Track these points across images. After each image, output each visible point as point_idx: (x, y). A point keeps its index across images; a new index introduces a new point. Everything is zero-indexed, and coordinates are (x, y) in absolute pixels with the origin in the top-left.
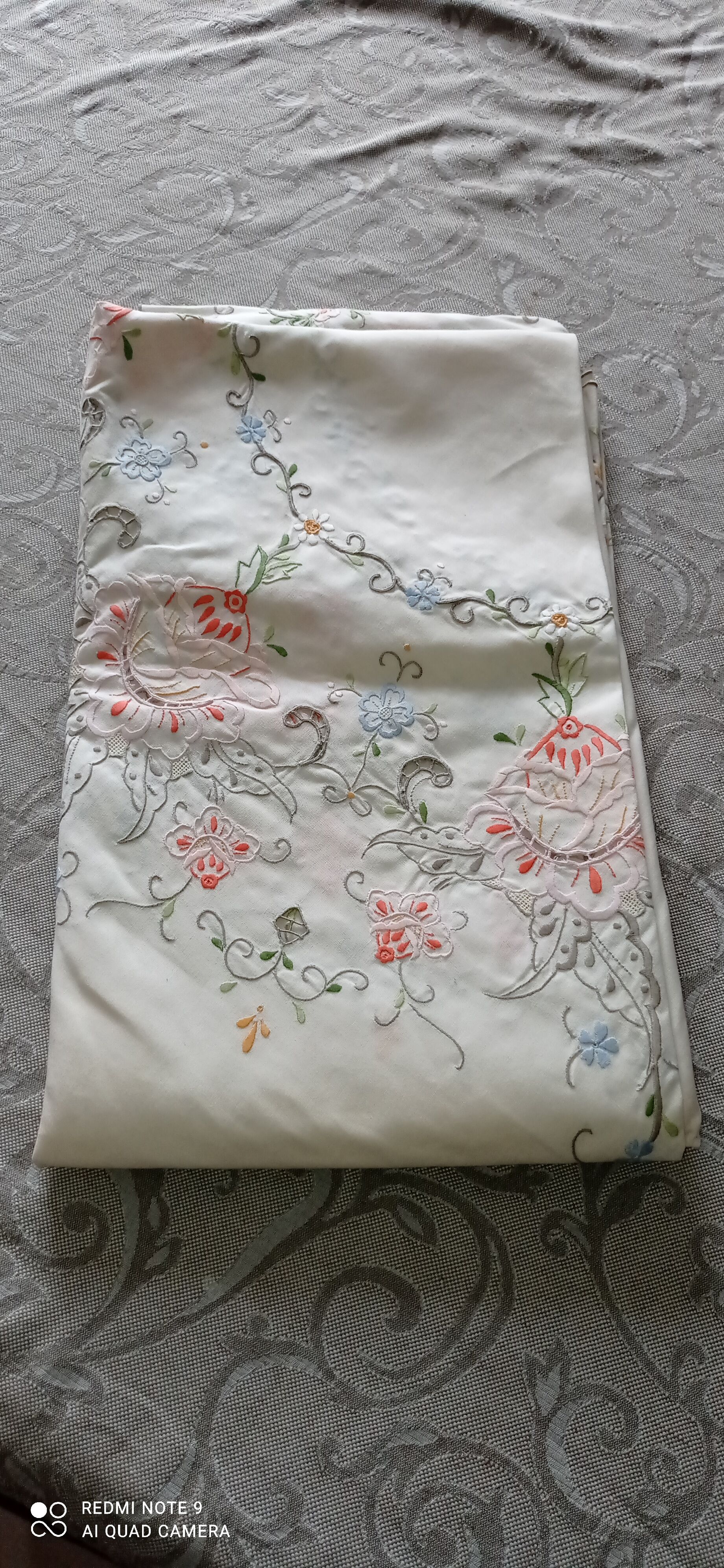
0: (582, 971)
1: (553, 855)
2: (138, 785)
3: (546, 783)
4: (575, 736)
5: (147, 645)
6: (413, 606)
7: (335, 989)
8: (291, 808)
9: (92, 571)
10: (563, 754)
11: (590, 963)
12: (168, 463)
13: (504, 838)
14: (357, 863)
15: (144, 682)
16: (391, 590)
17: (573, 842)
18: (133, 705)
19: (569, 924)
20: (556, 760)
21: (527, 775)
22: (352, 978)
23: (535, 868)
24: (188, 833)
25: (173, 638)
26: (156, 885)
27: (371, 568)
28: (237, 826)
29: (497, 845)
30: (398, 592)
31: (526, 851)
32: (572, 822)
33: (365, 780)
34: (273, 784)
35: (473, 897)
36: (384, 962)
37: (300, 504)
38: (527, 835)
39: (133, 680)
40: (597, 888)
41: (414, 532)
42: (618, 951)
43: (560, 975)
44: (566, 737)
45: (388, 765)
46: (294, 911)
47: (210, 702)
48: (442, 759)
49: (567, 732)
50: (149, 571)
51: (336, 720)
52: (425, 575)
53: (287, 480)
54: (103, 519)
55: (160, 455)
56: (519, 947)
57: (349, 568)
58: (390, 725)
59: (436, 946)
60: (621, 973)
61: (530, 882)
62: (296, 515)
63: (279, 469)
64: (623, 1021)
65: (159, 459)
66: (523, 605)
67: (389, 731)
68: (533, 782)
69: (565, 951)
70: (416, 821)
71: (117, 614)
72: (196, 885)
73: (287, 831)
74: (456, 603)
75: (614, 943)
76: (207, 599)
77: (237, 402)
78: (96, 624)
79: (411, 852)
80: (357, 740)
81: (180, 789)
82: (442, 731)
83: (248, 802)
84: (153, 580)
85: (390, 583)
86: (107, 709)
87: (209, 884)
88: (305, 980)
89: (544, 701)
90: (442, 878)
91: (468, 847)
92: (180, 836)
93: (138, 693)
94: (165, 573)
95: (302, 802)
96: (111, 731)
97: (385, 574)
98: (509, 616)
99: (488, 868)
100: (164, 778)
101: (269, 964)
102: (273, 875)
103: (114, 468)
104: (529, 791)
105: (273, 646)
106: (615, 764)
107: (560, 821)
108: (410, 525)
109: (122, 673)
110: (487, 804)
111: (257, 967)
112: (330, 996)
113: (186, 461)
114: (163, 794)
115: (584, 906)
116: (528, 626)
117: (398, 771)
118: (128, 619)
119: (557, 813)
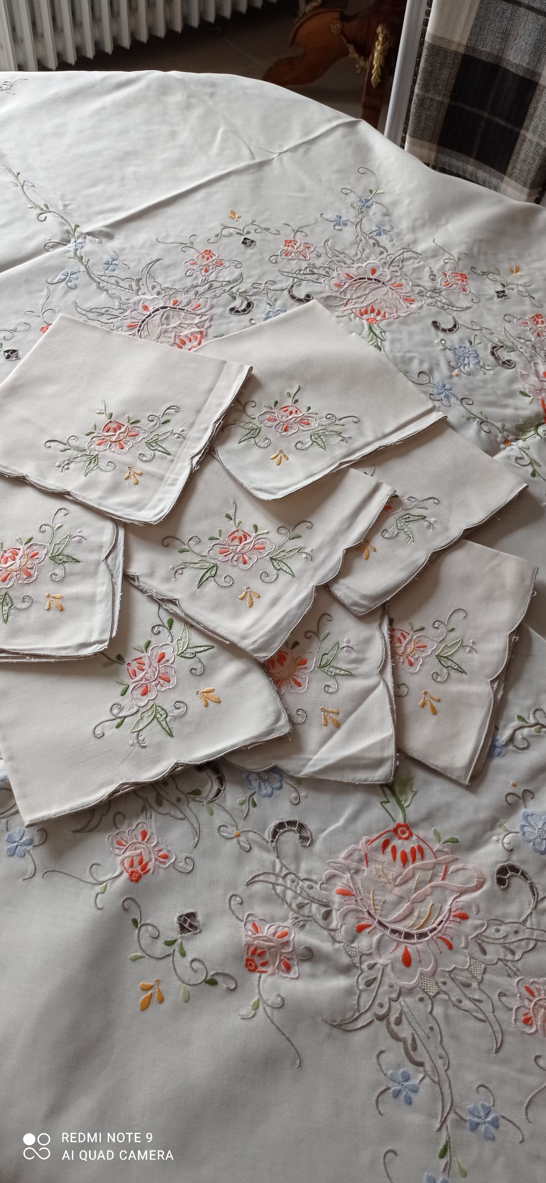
5: (380, 901)
25: (390, 883)
50: (339, 851)
54: (280, 835)
78: (338, 910)
83: (532, 959)
84: (347, 856)
86: (399, 964)
92: (521, 1017)
93: (405, 938)
94: (349, 845)
96: (416, 978)
105: (446, 842)
109: (382, 932)
114: (485, 996)
118: (354, 892)
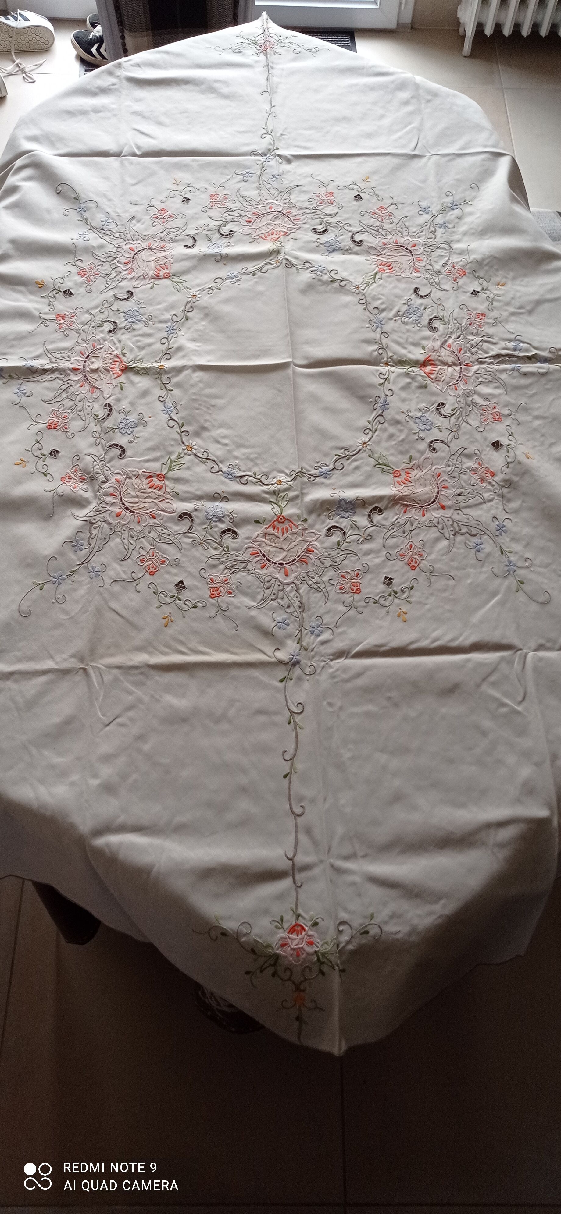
0: (279, 601)
1: (273, 562)
2: (126, 541)
3: (272, 539)
4: (283, 522)
5: (128, 492)
6: (226, 478)
7: (195, 607)
8: (180, 547)
9: (108, 465)
10: (278, 529)
11: (282, 599)
12: (136, 426)
13: (256, 557)
14: (203, 565)
15: (127, 505)
16: (218, 472)
17: (279, 559)
18: (124, 513)
19: (276, 585)
20: (276, 531)
21: (266, 534)
22: (202, 603)
23: (266, 567)
24: (144, 557)
25: (138, 489)
26: (133, 574)
27: (211, 464)
28: (161, 554)
29: (253, 559)
30: (221, 472)
31: (263, 561)
32: (279, 553)
33: (207, 537)
34: (174, 540)
35: (244, 576)
36: (212, 598)
37: (185, 439)
38: (264, 555)
39: (123, 504)
40: (287, 575)
41: (228, 448)
42: (292, 595)
43: (272, 602)
44: (279, 522)
45: (215, 532)
46: (181, 582)
47: (151, 512)
48: (235, 529)
49: (280, 521)
50: (130, 467)
51: (197, 517)
52: (231, 466)
53: (180, 429)
54: (113, 448)
55: (133, 423)
56: (259, 593)
57: (202, 464)
58: (216, 518)
59: (230, 593)
60: (292, 601)
61: (264, 571)
62: (183, 443)
63: (177, 425)
64: (291, 616)
65: (132, 425)
66: (266, 477)
67: (216, 520)
68: (267, 538)
69: (274, 594)
70: (225, 551)
71: (117, 481)
72: (147, 574)
73: (179, 556)
74: (242, 477)
75: (291, 592)
76: (150, 477)
77: (162, 400)
79: (223, 562)
80: (204, 524)
81: (142, 542)
82: (235, 519)
83: (165, 546)
84: (131, 471)
85: (218, 469)
86: (114, 514)
87: (152, 574)
88: (185, 604)
89: (273, 509)
90: (233, 570)
91: (243, 560)
92: (141, 558)
93: (125, 508)
94: (136, 468)
95: (184, 546)
97: (216, 466)
98: (261, 482)
99: (250, 566)
100: (135, 538)
101: (173, 599)
102: (174, 570)
103: (116, 430)
104: (266, 541)
105: (174, 492)
106: (296, 533)
107: (275, 552)
108: (226, 445)
109: (119, 501)
110: (251, 545)
111: (169, 600)
112: (193, 609)
113: (143, 424)
114: (134, 544)
115: (281, 580)
116: (268, 485)
117: (219, 534)
118: (122, 483)
119: (275, 549)
